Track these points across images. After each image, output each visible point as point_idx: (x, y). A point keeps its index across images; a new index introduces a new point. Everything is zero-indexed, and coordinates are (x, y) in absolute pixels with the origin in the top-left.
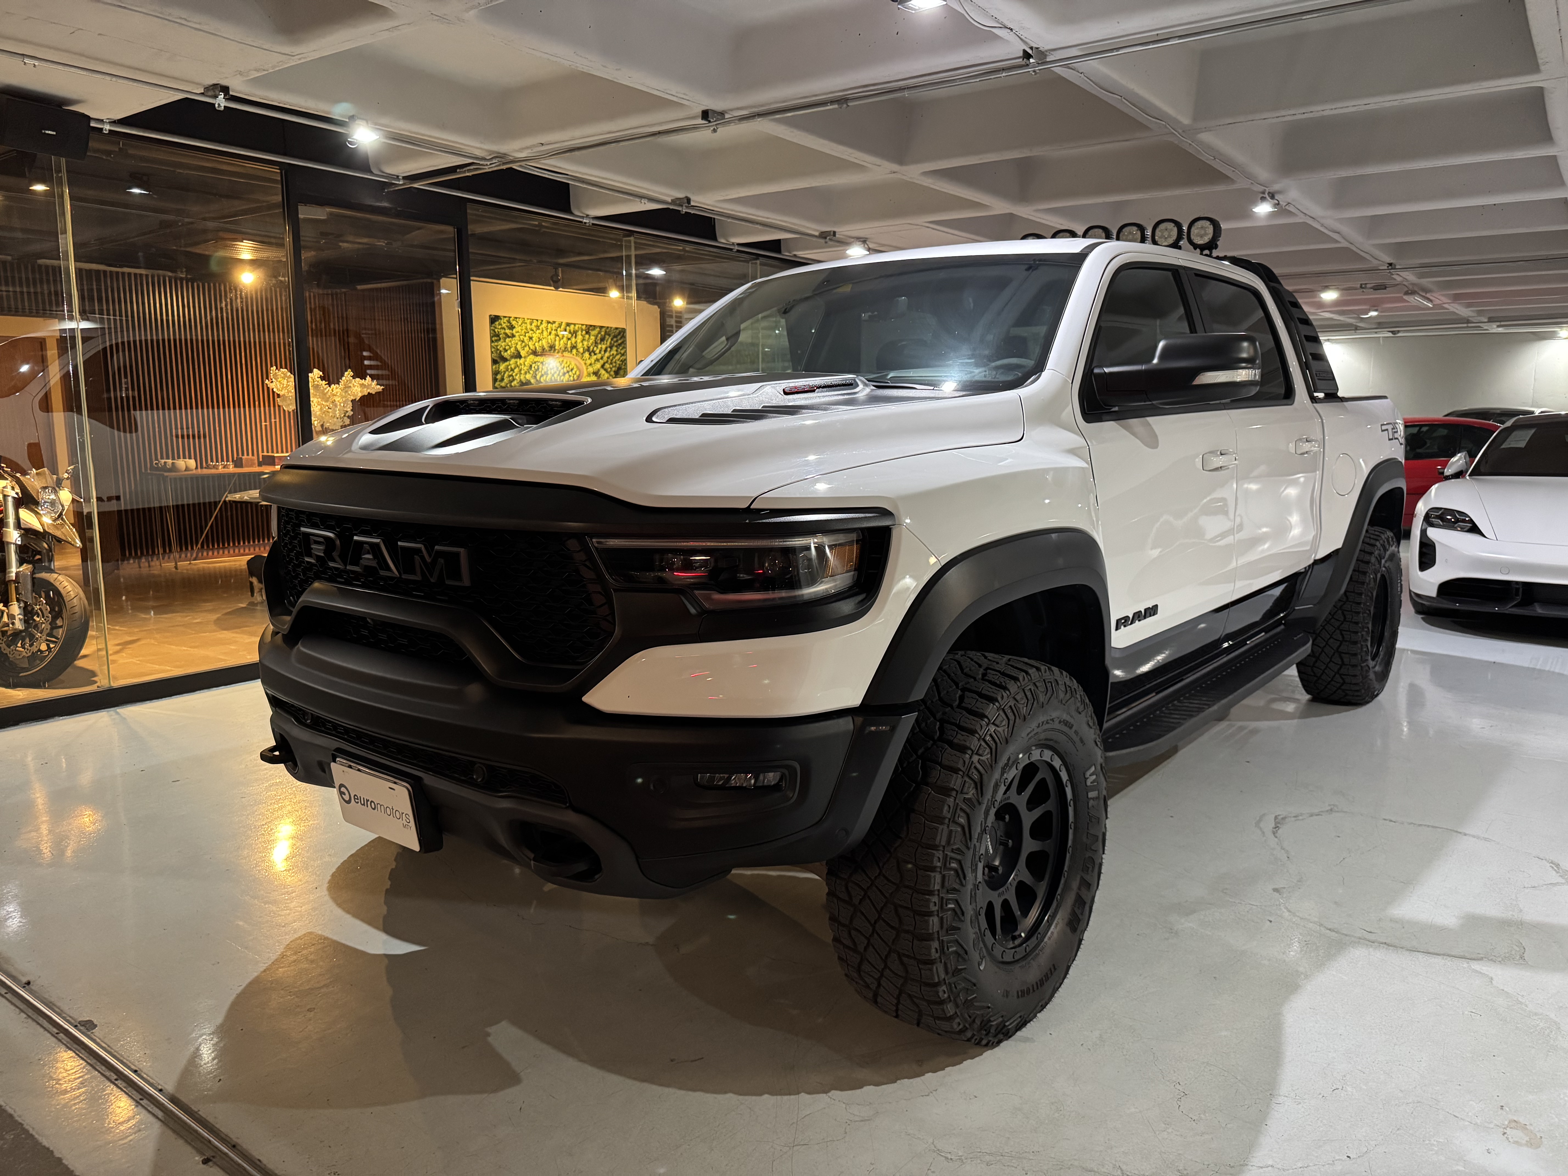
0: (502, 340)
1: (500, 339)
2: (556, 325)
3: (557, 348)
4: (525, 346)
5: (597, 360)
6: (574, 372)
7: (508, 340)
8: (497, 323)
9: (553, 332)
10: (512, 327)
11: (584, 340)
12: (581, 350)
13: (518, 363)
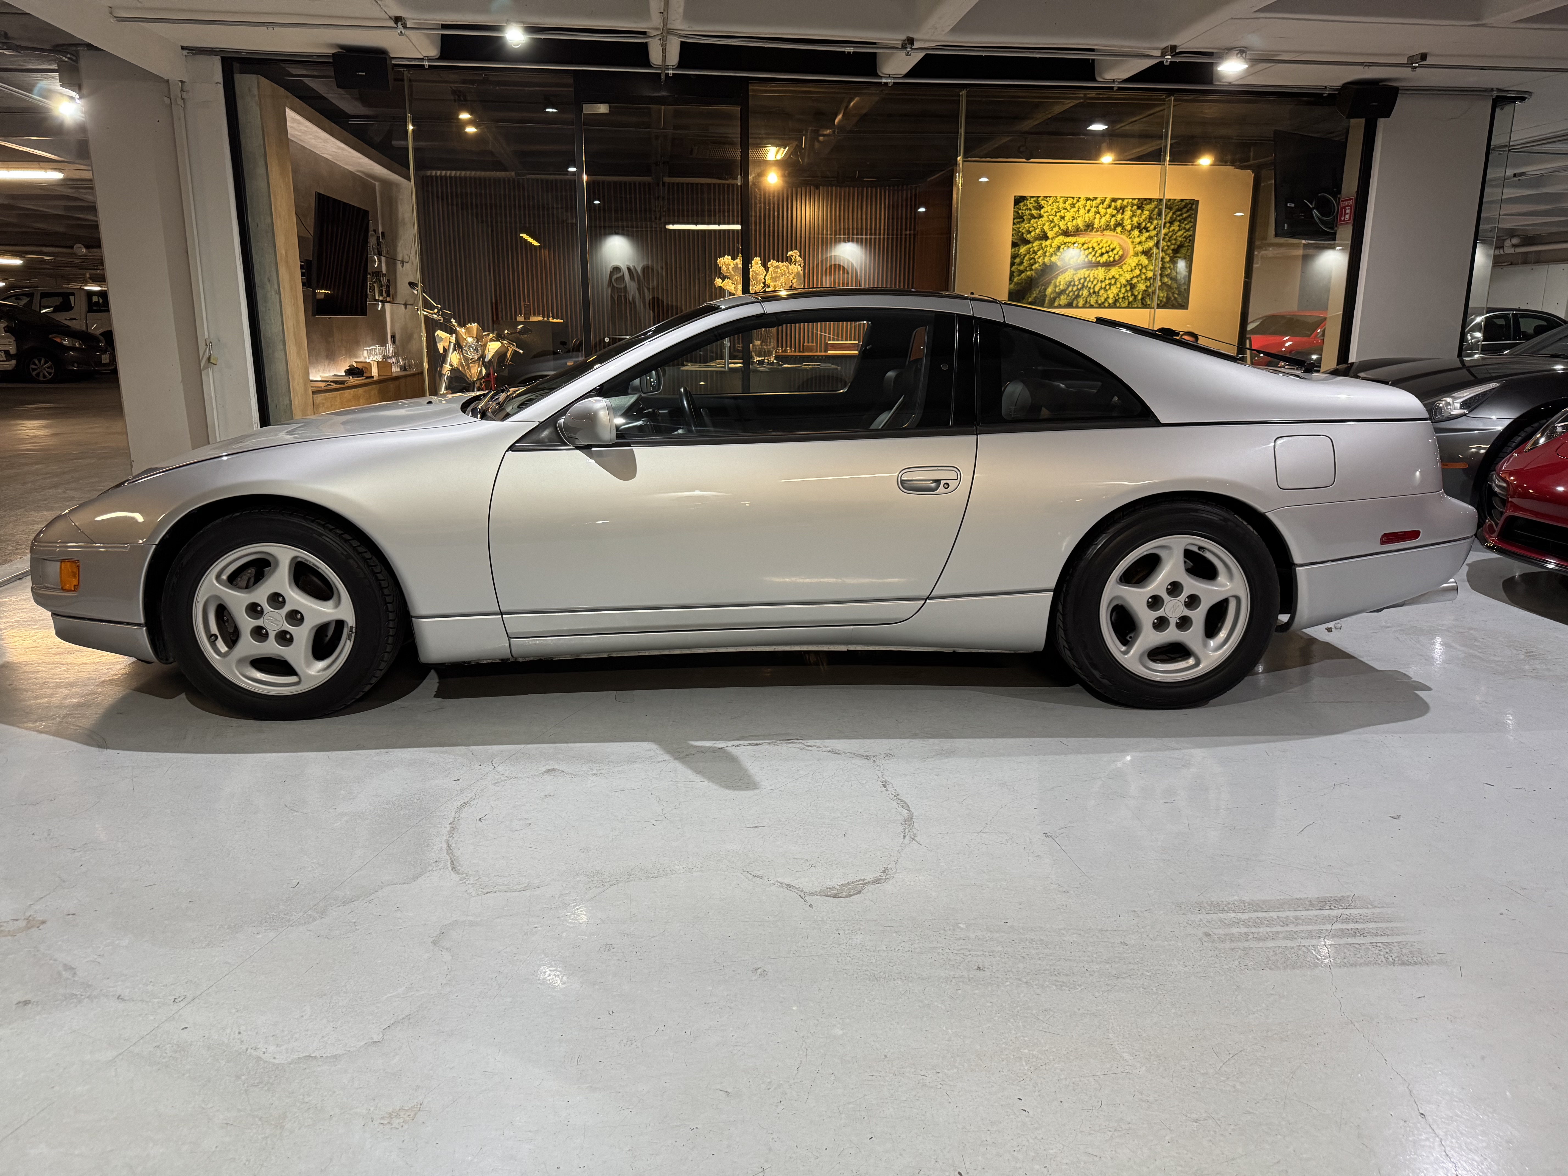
0: (1025, 222)
1: (1024, 220)
2: (1098, 201)
3: (1095, 226)
4: (1055, 226)
5: (1151, 238)
6: (1115, 252)
7: (1033, 221)
8: (1022, 204)
9: (1093, 210)
10: (1040, 207)
11: (1133, 216)
12: (1129, 227)
13: (1043, 245)
